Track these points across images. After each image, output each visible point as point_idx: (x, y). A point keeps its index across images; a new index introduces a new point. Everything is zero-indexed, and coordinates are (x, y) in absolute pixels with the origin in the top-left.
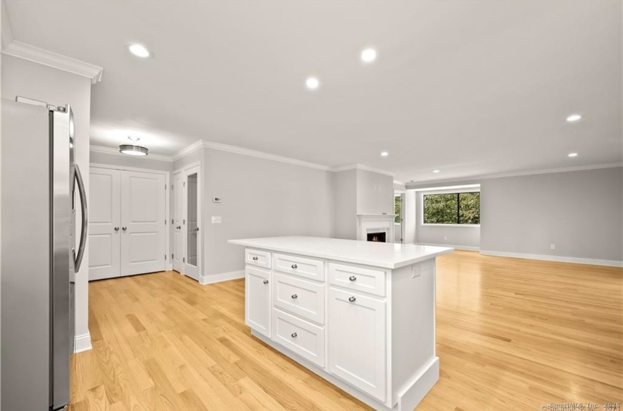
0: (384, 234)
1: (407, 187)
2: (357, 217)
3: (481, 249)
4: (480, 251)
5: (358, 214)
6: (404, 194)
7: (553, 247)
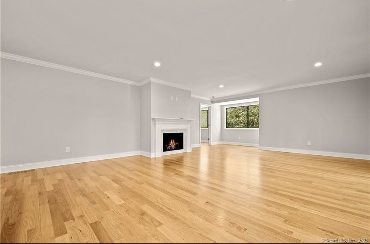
0: (182, 134)
1: (212, 102)
2: (152, 120)
3: (260, 146)
4: (259, 147)
5: (152, 117)
6: (210, 107)
7: (309, 143)
